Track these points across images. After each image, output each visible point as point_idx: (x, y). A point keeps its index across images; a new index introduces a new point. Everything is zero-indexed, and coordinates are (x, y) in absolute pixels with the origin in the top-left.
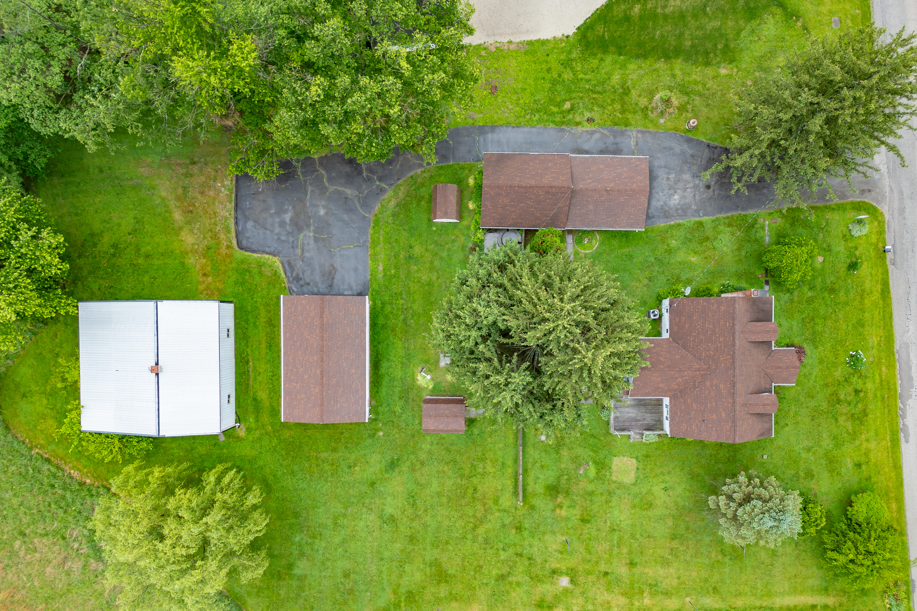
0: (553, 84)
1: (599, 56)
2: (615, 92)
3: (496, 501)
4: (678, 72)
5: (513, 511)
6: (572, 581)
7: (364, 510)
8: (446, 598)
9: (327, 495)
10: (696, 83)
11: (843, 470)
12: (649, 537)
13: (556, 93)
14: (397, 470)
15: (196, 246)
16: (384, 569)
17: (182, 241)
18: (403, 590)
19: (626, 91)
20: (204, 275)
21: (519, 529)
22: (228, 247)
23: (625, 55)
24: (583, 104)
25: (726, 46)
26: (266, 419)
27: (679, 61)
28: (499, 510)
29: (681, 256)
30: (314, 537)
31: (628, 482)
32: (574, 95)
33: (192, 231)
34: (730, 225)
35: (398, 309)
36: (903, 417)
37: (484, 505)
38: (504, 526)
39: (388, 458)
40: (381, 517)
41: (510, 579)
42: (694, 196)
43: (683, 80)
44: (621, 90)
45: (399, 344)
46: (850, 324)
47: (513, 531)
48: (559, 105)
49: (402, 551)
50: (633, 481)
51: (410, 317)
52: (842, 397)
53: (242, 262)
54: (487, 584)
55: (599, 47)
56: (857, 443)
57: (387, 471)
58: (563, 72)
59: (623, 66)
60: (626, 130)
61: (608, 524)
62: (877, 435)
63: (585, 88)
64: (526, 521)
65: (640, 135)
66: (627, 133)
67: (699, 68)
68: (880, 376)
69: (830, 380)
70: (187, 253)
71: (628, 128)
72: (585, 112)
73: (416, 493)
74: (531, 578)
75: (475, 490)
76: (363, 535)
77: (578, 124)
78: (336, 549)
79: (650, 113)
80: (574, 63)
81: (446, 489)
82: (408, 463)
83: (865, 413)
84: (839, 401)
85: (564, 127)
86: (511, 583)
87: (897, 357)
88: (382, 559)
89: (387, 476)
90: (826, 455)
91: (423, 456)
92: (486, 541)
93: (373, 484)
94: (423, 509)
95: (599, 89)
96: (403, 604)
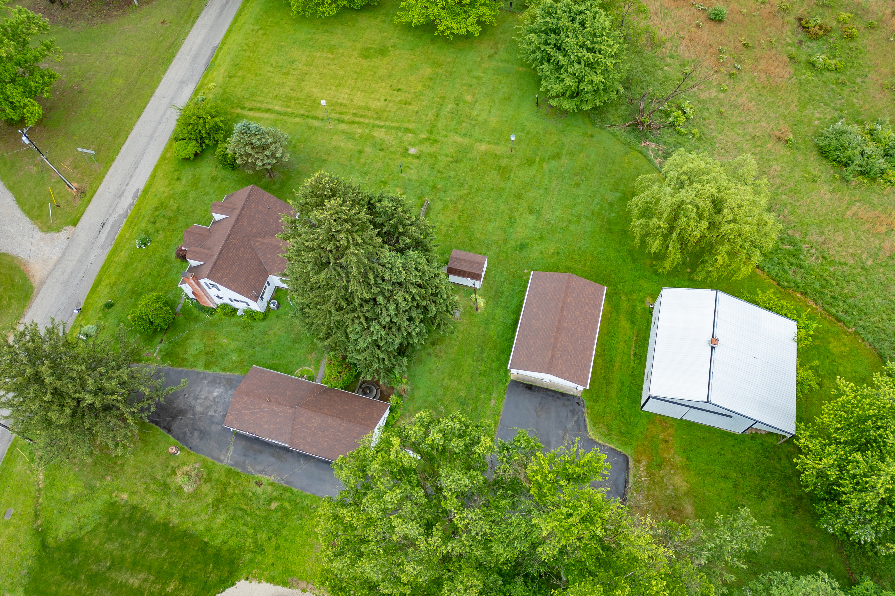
0: (279, 531)
1: (225, 548)
2: (226, 506)
3: (446, 207)
4: (163, 507)
5: (435, 199)
6: (407, 150)
7: (553, 222)
8: (503, 157)
9: (581, 238)
10: (153, 493)
11: (190, 177)
12: (342, 165)
13: (280, 521)
14: (519, 243)
15: (672, 471)
16: (547, 182)
17: (687, 482)
18: (535, 167)
19: (216, 504)
20: (667, 442)
21: (434, 187)
22: (639, 462)
23: (202, 541)
24: (259, 502)
25: (110, 520)
26: (625, 305)
27: (157, 519)
28: (445, 201)
29: (234, 345)
30: (599, 213)
32: (264, 514)
33: (675, 489)
34: (184, 360)
35: (485, 362)
36: (132, 204)
37: (455, 207)
38: (445, 191)
39: (524, 253)
40: (540, 215)
41: (451, 159)
42: (200, 391)
43: (162, 499)
44: (221, 506)
45: (492, 334)
46: (134, 266)
47: (439, 186)
48: (282, 508)
49: (529, 191)
51: (477, 354)
52: (166, 221)
53: (626, 444)
54: (470, 160)
55: (222, 557)
56: (172, 192)
57: (528, 244)
58: (266, 541)
59: (208, 530)
60: (232, 465)
61: (367, 177)
62: (156, 195)
63: (252, 518)
64: (428, 191)
65: (222, 457)
66: (232, 463)
67: (143, 506)
68: (133, 231)
69: (169, 233)
70: (683, 468)
71: (230, 467)
72: (261, 493)
73: (507, 224)
74: (436, 157)
75: (460, 218)
76: (557, 207)
77: (272, 484)
78: (582, 202)
79: (205, 476)
80: (252, 547)
81: (482, 223)
82: (508, 246)
83: (156, 209)
84: (170, 219)
85: (285, 485)
86: (452, 157)
87: (114, 242)
88: (546, 189)
89: (528, 241)
90: (197, 188)
91: (494, 248)
92: (462, 185)
93: (541, 238)
94: (505, 213)
95: (240, 513)
96: (538, 160)
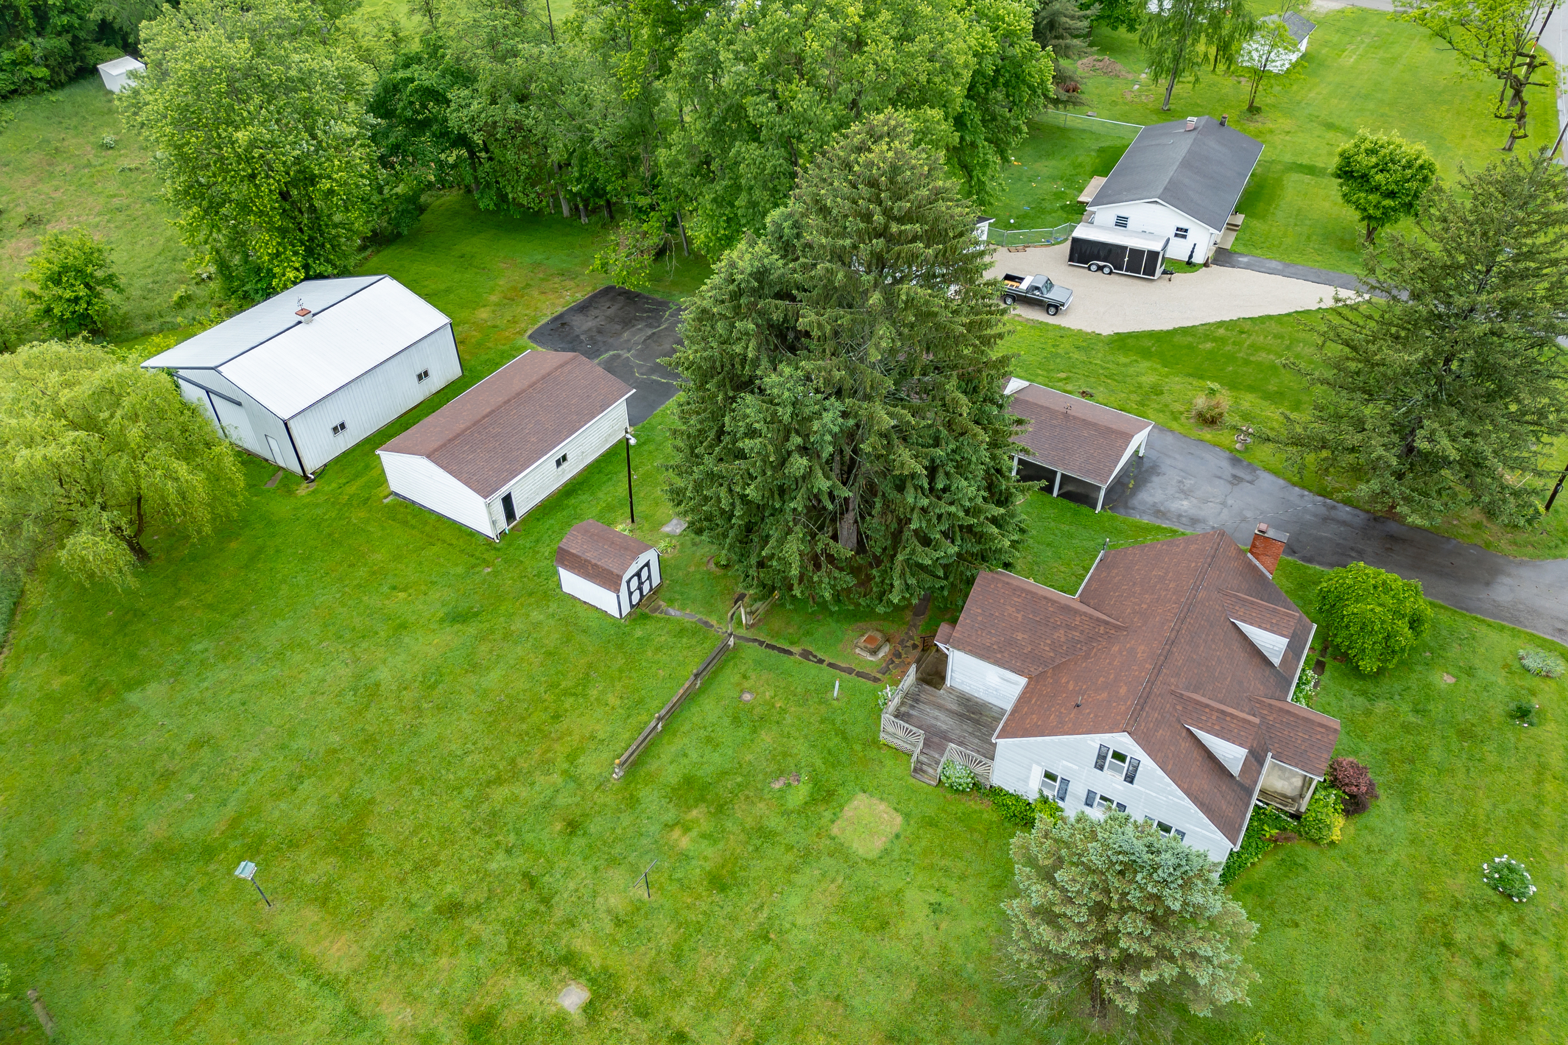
0: (1053, 356)
1: (1134, 357)
2: (1139, 387)
3: (575, 755)
4: (1245, 403)
5: (591, 787)
6: (591, 1009)
7: (346, 654)
8: (311, 888)
9: (318, 607)
12: (837, 997)
13: (1052, 363)
14: (458, 626)
16: (267, 765)
17: (473, 314)
21: (573, 827)
22: (517, 333)
23: (1172, 369)
24: (1087, 380)
26: (353, 488)
27: (1252, 395)
28: (566, 772)
30: (225, 657)
31: (861, 851)
32: (1077, 371)
33: (493, 311)
37: (548, 751)
38: (549, 805)
39: (464, 604)
40: (358, 678)
41: (468, 921)
43: (1250, 410)
44: (1150, 389)
46: (1503, 807)
48: (1049, 371)
50: (873, 855)
53: (518, 349)
55: (1138, 353)
57: (442, 620)
58: (1073, 353)
59: (1164, 375)
63: (1097, 371)
64: (599, 819)
69: (1432, 887)
70: (466, 323)
72: (1083, 387)
74: (511, 946)
75: (556, 717)
76: (301, 690)
78: (233, 691)
79: (1183, 418)
80: (1094, 352)
81: (508, 690)
82: (485, 625)
83: (1523, 1012)
84: (1449, 943)
86: (460, 932)
88: (283, 746)
89: (435, 626)
91: (519, 625)
92: (493, 817)
93: (401, 626)
94: (437, 701)
95: (1117, 378)
